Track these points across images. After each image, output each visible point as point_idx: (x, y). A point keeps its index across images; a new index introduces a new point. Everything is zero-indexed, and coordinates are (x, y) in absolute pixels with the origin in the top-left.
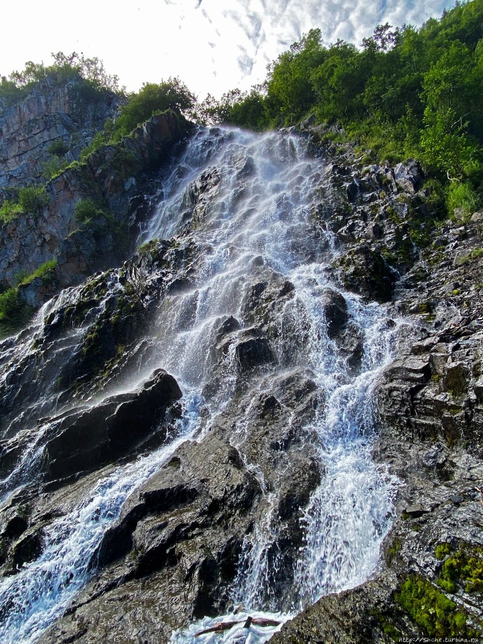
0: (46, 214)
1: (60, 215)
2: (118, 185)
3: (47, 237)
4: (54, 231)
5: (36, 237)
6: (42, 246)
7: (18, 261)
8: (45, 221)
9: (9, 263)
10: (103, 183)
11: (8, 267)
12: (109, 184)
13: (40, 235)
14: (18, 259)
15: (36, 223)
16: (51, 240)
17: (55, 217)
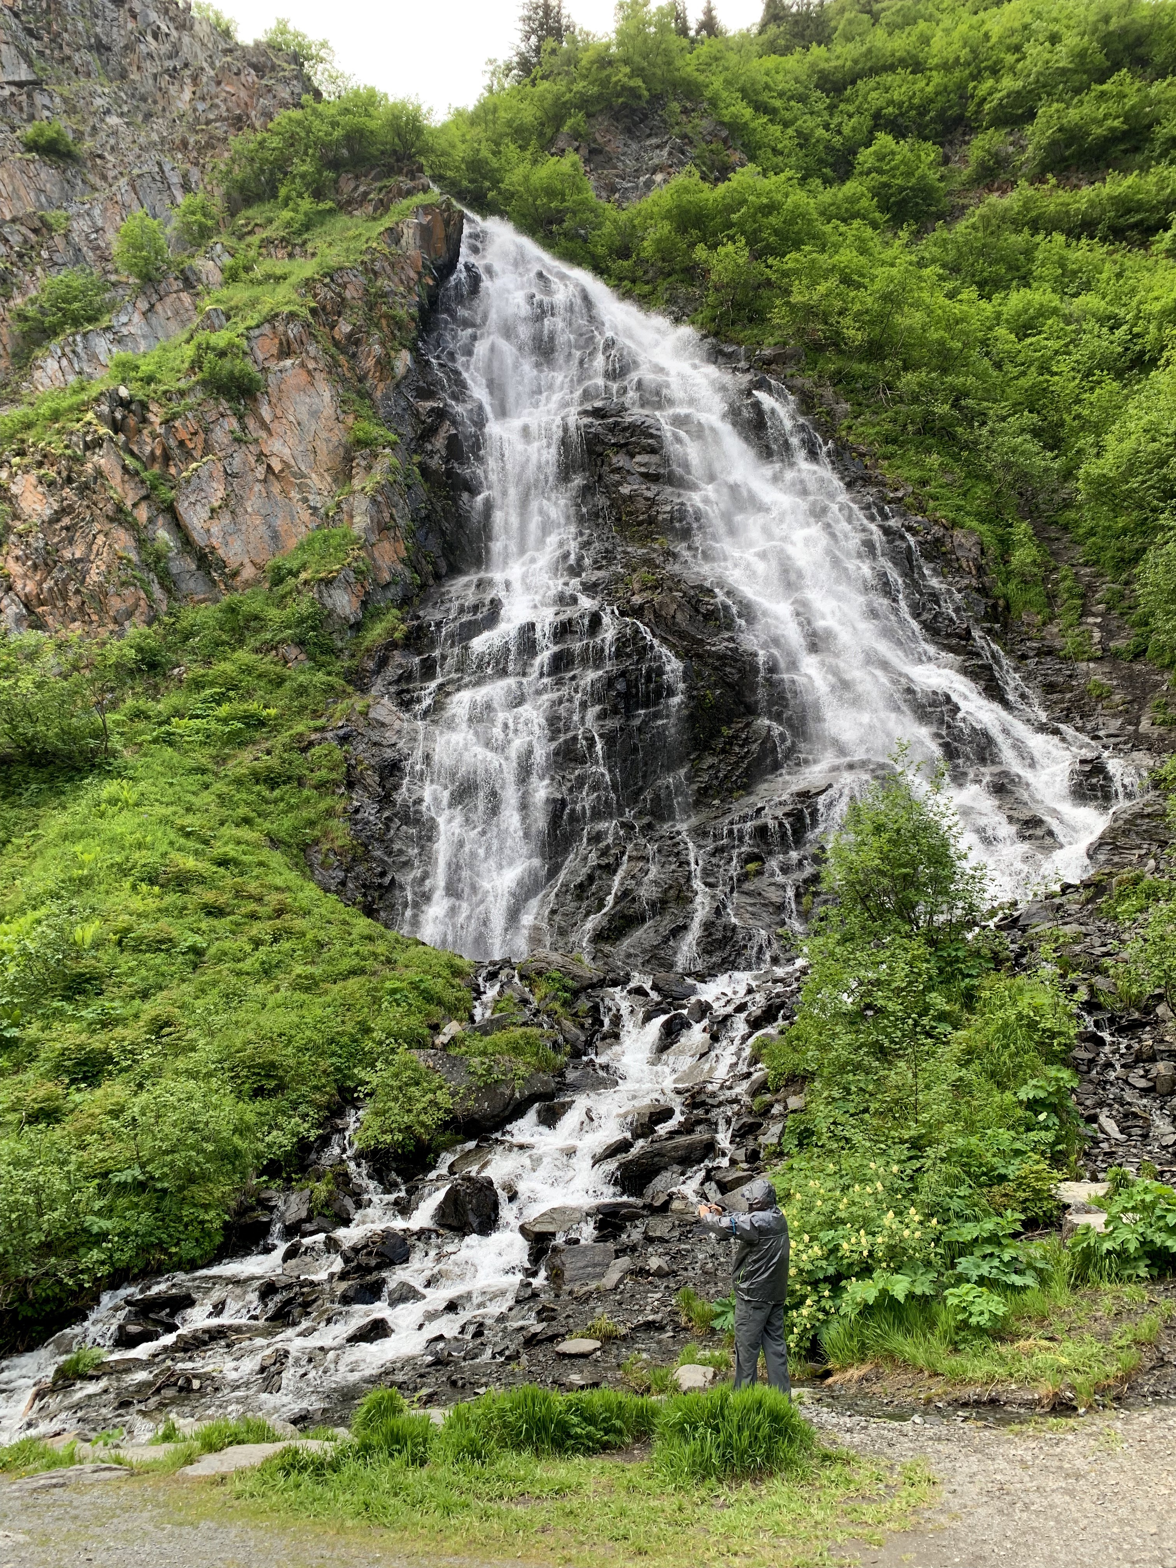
0: (266, 412)
1: (292, 418)
2: (384, 365)
3: (277, 466)
4: (287, 451)
5: (252, 459)
6: (265, 481)
7: (227, 506)
8: (264, 426)
9: (213, 510)
10: (354, 356)
11: (211, 518)
12: (371, 363)
13: (261, 457)
14: (226, 500)
15: (244, 428)
16: (282, 471)
17: (284, 421)
